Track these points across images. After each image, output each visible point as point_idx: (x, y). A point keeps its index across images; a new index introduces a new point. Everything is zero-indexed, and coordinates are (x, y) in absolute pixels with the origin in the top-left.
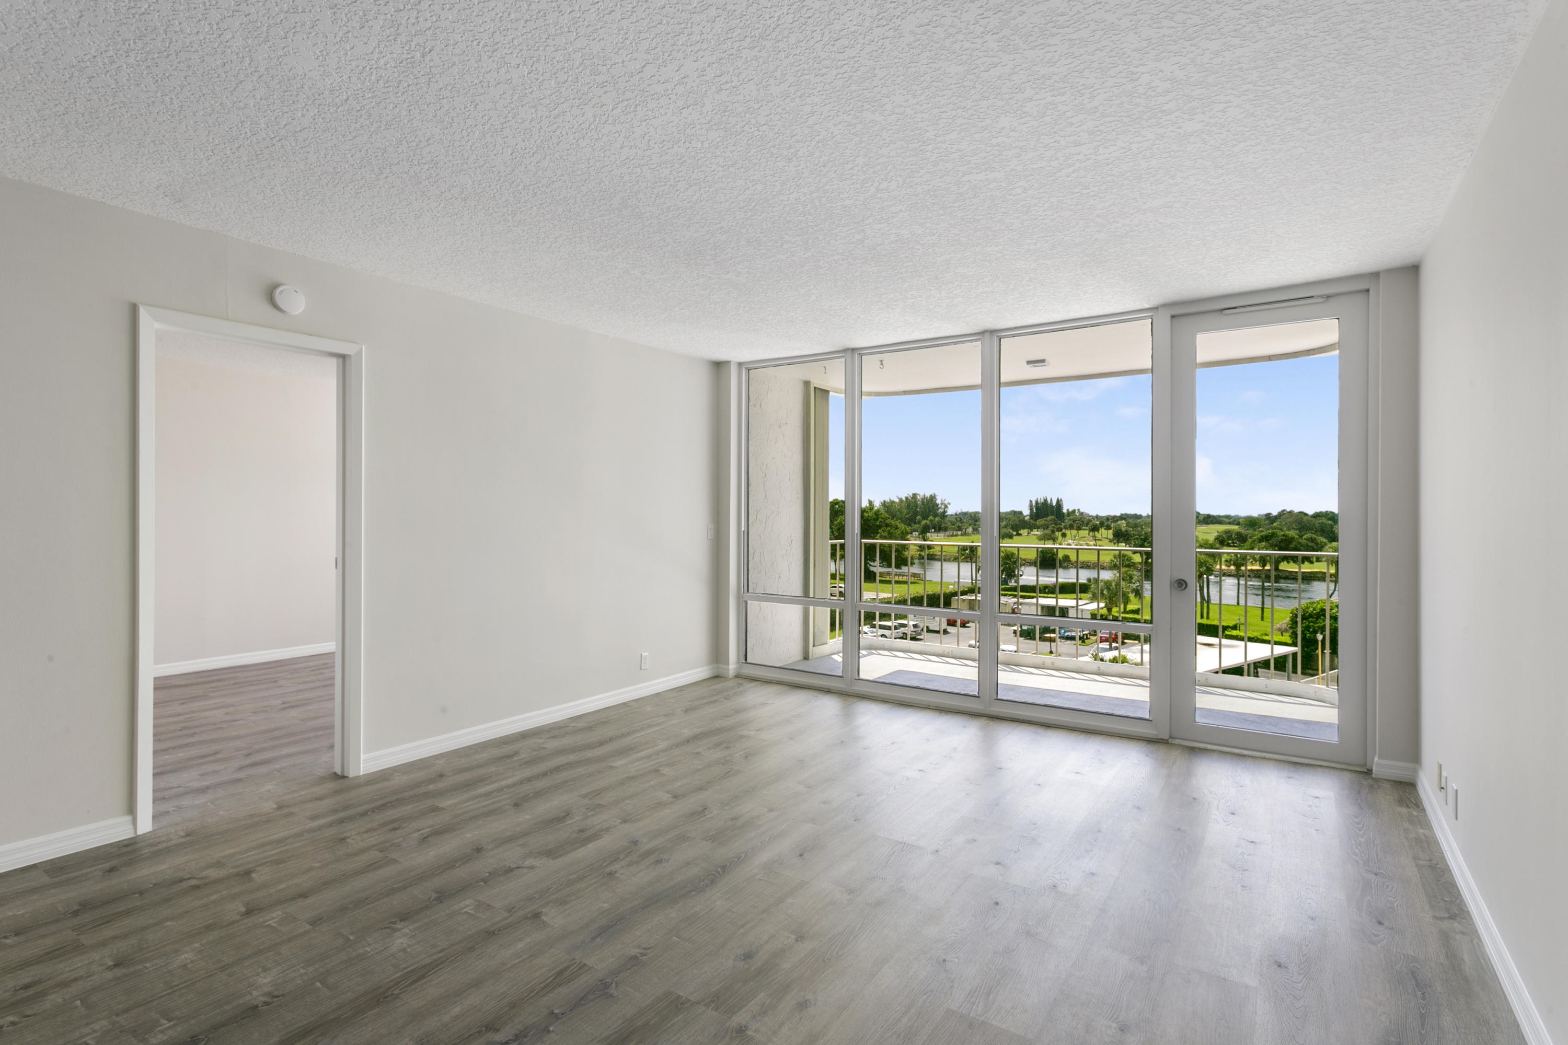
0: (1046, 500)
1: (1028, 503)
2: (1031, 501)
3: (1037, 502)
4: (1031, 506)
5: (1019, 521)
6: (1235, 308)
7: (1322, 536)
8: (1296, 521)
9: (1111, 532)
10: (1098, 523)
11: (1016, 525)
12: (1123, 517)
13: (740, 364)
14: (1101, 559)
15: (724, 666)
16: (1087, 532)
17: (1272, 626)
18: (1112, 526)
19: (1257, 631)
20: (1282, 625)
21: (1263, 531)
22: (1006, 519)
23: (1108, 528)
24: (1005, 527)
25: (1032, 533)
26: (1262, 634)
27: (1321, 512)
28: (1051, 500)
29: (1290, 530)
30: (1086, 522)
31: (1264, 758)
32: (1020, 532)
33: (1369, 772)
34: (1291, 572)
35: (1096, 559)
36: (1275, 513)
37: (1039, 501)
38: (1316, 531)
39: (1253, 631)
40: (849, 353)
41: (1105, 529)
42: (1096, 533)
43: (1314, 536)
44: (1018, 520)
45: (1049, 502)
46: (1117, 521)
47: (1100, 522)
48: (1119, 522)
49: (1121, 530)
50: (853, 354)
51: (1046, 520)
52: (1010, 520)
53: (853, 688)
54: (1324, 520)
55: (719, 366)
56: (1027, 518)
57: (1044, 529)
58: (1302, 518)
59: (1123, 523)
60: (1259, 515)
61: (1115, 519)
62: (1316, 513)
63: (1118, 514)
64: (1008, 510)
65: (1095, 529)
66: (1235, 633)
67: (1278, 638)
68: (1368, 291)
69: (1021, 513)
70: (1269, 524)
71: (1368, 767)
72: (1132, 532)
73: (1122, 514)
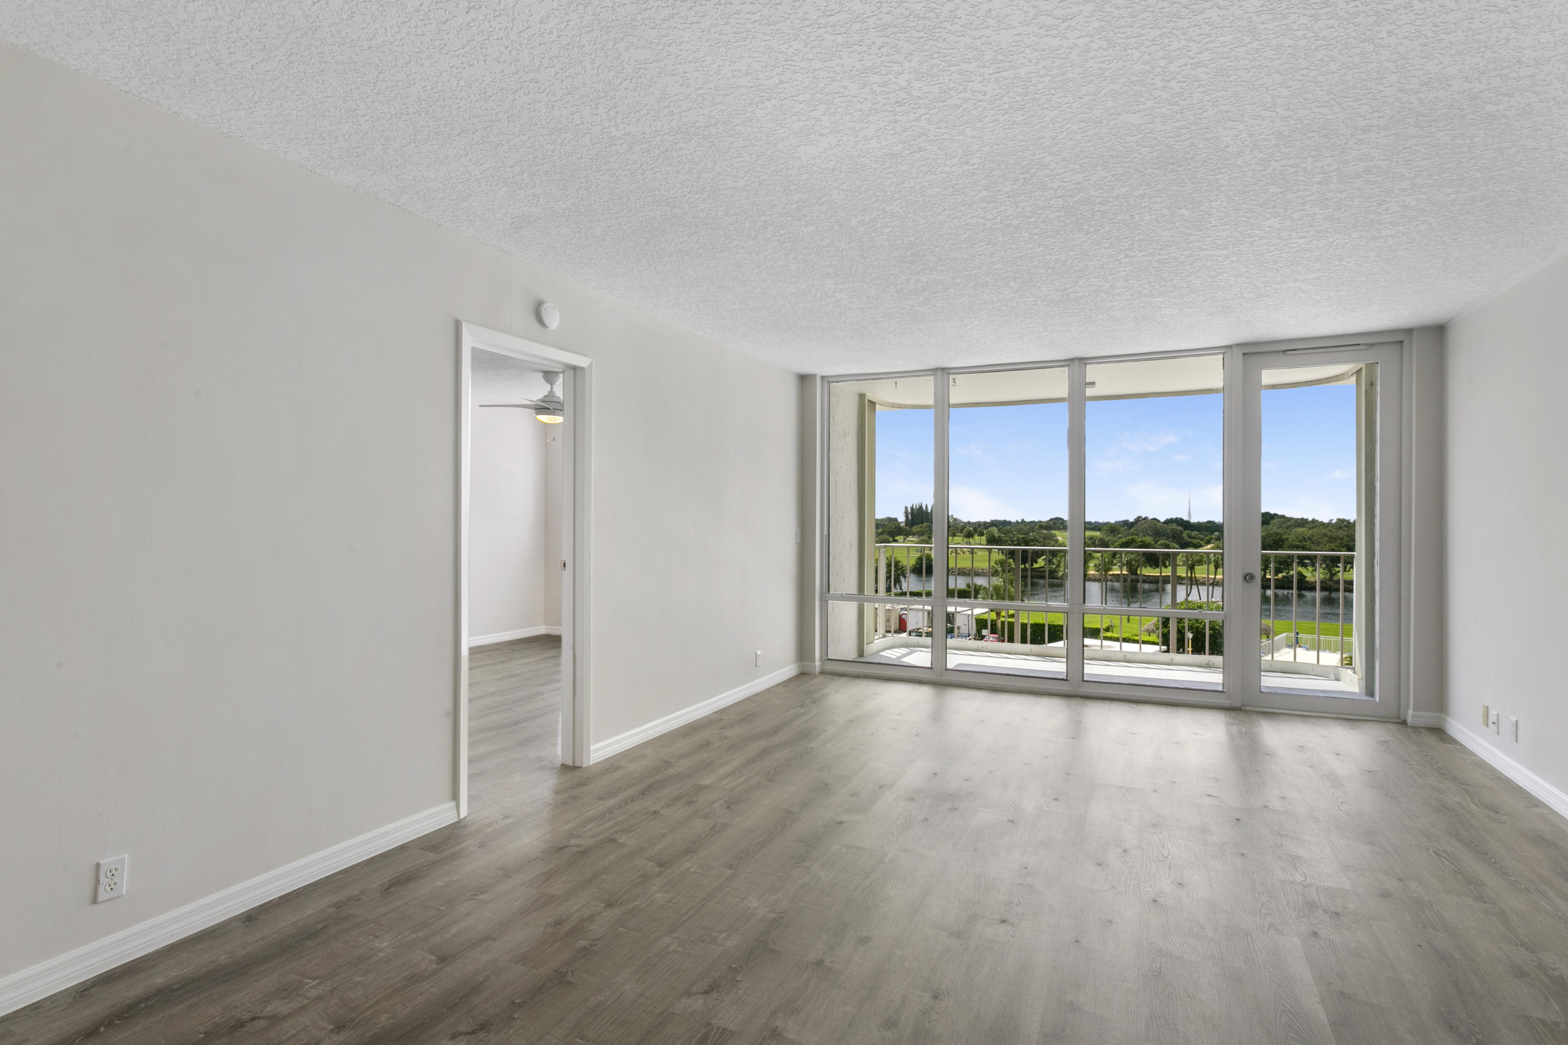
0: (921, 507)
1: (903, 510)
2: (906, 508)
3: (912, 508)
4: (906, 512)
5: (895, 528)
6: (1296, 350)
7: (1173, 541)
8: (1150, 527)
9: (984, 538)
10: (971, 529)
11: (893, 532)
12: (994, 523)
13: (823, 377)
14: (974, 566)
15: (811, 664)
16: (961, 538)
17: (1141, 627)
18: (985, 532)
19: (1128, 632)
20: (1149, 626)
21: (1121, 538)
22: (883, 526)
23: (981, 534)
24: (882, 533)
25: (908, 539)
26: (1133, 635)
27: (1171, 519)
28: (926, 506)
29: (1145, 536)
30: (960, 527)
31: (1321, 717)
32: (896, 538)
33: (1404, 723)
34: (1148, 576)
35: (971, 566)
36: (1132, 520)
37: (914, 507)
38: (1168, 537)
39: (1126, 632)
40: (939, 372)
41: (978, 535)
42: (971, 539)
43: (1167, 542)
44: (893, 527)
45: (924, 509)
46: (989, 527)
47: (974, 528)
48: (990, 529)
49: (994, 536)
50: (942, 373)
51: (921, 527)
52: (886, 527)
53: (943, 678)
54: (1174, 526)
55: (804, 379)
56: (902, 525)
57: (920, 536)
58: (1155, 524)
59: (995, 530)
60: (1116, 522)
61: (987, 525)
62: (1167, 519)
63: (988, 521)
64: (884, 516)
65: (969, 535)
66: (1109, 634)
67: (1145, 638)
68: (1401, 342)
69: (896, 520)
70: (1126, 530)
71: (1402, 717)
72: (1004, 538)
73: (992, 521)
